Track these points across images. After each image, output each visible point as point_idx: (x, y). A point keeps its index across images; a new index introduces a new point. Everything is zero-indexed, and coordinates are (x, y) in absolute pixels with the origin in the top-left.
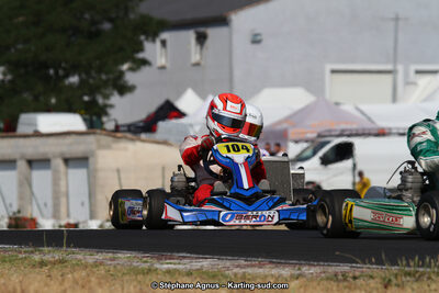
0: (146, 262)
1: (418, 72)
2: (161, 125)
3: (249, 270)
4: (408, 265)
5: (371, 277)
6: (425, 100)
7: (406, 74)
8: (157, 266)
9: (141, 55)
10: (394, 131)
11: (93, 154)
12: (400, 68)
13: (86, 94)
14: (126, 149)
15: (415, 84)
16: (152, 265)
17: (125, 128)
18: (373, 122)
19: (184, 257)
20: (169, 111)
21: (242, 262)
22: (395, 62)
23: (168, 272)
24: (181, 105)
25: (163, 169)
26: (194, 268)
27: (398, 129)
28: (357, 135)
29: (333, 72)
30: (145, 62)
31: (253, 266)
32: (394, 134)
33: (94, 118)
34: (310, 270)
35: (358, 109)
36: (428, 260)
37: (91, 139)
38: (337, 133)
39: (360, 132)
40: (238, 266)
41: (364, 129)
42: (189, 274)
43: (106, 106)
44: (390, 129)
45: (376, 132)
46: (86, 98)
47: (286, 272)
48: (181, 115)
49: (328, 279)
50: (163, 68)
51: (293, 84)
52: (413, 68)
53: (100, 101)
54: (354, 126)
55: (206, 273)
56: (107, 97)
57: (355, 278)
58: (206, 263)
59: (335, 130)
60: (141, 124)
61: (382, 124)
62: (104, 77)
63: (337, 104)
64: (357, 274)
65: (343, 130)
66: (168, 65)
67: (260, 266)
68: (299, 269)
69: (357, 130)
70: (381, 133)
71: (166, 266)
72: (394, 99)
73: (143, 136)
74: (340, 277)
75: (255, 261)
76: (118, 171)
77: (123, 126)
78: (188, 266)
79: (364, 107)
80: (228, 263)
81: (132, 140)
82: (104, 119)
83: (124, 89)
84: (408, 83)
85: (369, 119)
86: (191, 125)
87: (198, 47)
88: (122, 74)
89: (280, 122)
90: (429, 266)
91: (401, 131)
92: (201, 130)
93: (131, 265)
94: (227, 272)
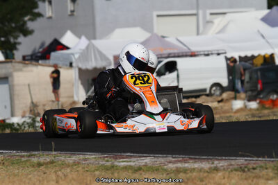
1: (212, 14)
2: (53, 54)
6: (219, 32)
7: (204, 17)
9: (36, 11)
10: (201, 53)
11: (11, 75)
12: (201, 12)
13: (3, 37)
14: (32, 71)
15: (211, 22)
16: (113, 163)
17: (29, 58)
18: (189, 49)
19: (131, 156)
20: (57, 45)
21: (171, 159)
22: (198, 8)
23: (125, 168)
24: (64, 41)
26: (141, 164)
27: (204, 51)
28: (179, 56)
29: (158, 16)
30: (39, 15)
32: (201, 55)
33: (8, 52)
35: (178, 40)
37: (9, 65)
38: (166, 56)
39: (181, 54)
41: (183, 53)
42: (140, 169)
43: (15, 43)
44: (198, 52)
45: (190, 54)
46: (3, 39)
47: (205, 165)
48: (67, 48)
49: (235, 170)
50: (50, 18)
51: (134, 25)
52: (209, 12)
53: (12, 40)
54: (176, 51)
55: (151, 168)
56: (16, 38)
57: (254, 169)
59: (164, 54)
60: (39, 54)
61: (194, 49)
62: (13, 25)
63: (163, 37)
65: (170, 54)
66: (53, 16)
68: (213, 163)
69: (178, 53)
70: (193, 55)
72: (198, 33)
73: (40, 62)
75: (179, 158)
76: (29, 85)
77: (28, 56)
78: (137, 163)
79: (181, 39)
80: (162, 160)
81: (36, 65)
82: (15, 52)
83: (26, 33)
85: (185, 46)
86: (73, 54)
87: (72, 4)
88: (25, 23)
91: (206, 53)
92: (79, 57)
93: (99, 164)
94: (165, 167)
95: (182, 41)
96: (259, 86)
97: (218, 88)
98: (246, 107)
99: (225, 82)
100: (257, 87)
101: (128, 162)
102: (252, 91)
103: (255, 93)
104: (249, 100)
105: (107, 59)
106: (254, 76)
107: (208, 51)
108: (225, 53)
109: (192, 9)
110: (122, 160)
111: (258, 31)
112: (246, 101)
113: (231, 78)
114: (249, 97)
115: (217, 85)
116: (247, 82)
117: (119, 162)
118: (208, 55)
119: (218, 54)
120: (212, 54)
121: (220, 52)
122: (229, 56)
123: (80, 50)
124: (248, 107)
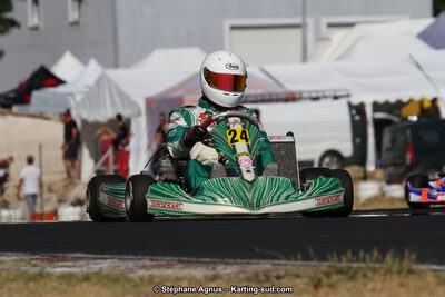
0: (35, 265)
1: (330, 25)
2: (36, 95)
3: (156, 272)
4: (340, 260)
5: (298, 276)
6: (339, 58)
7: (317, 30)
8: (49, 269)
9: (9, 15)
10: (305, 95)
12: (310, 21)
15: (328, 39)
16: (44, 269)
18: (281, 85)
19: (80, 258)
20: (44, 78)
21: (147, 262)
22: (304, 15)
23: (62, 277)
24: (59, 70)
25: (40, 147)
26: (91, 271)
27: (310, 92)
28: (263, 101)
29: (233, 28)
30: (14, 23)
31: (160, 266)
32: (306, 98)
34: (227, 270)
36: (362, 254)
39: (267, 97)
40: (143, 267)
41: (271, 95)
42: (87, 278)
44: (301, 93)
45: (285, 96)
47: (199, 272)
48: (58, 82)
49: (248, 279)
50: (36, 28)
51: (188, 44)
52: (325, 21)
54: (260, 91)
55: (107, 277)
57: (279, 278)
58: (105, 265)
60: (12, 95)
61: (291, 87)
64: (281, 273)
66: (42, 25)
67: (169, 266)
68: (214, 269)
69: (262, 95)
70: (291, 98)
71: (59, 270)
72: (305, 58)
73: (15, 109)
74: (262, 278)
75: (163, 260)
78: (85, 269)
79: (269, 68)
80: (131, 264)
81: (2, 114)
84: (320, 39)
85: (277, 82)
86: (72, 95)
87: (76, 4)
89: (174, 89)
90: (364, 261)
91: (314, 95)
92: (83, 100)
93: (18, 270)
94: (131, 275)
95: (272, 74)
96: (409, 157)
97: (335, 160)
98: (383, 194)
99: (347, 149)
100: (404, 158)
101: (69, 267)
102: (395, 165)
103: (400, 170)
104: (389, 182)
105: (133, 104)
106: (401, 138)
107: (317, 92)
108: (348, 96)
109: (296, 15)
110: (61, 264)
111: (411, 56)
112: (384, 184)
113: (358, 141)
114: (390, 176)
115: (333, 153)
116: (388, 150)
117: (55, 267)
118: (316, 99)
119: (336, 98)
120: (325, 97)
121: (338, 94)
122: (355, 100)
123: (86, 86)
124: (388, 195)
